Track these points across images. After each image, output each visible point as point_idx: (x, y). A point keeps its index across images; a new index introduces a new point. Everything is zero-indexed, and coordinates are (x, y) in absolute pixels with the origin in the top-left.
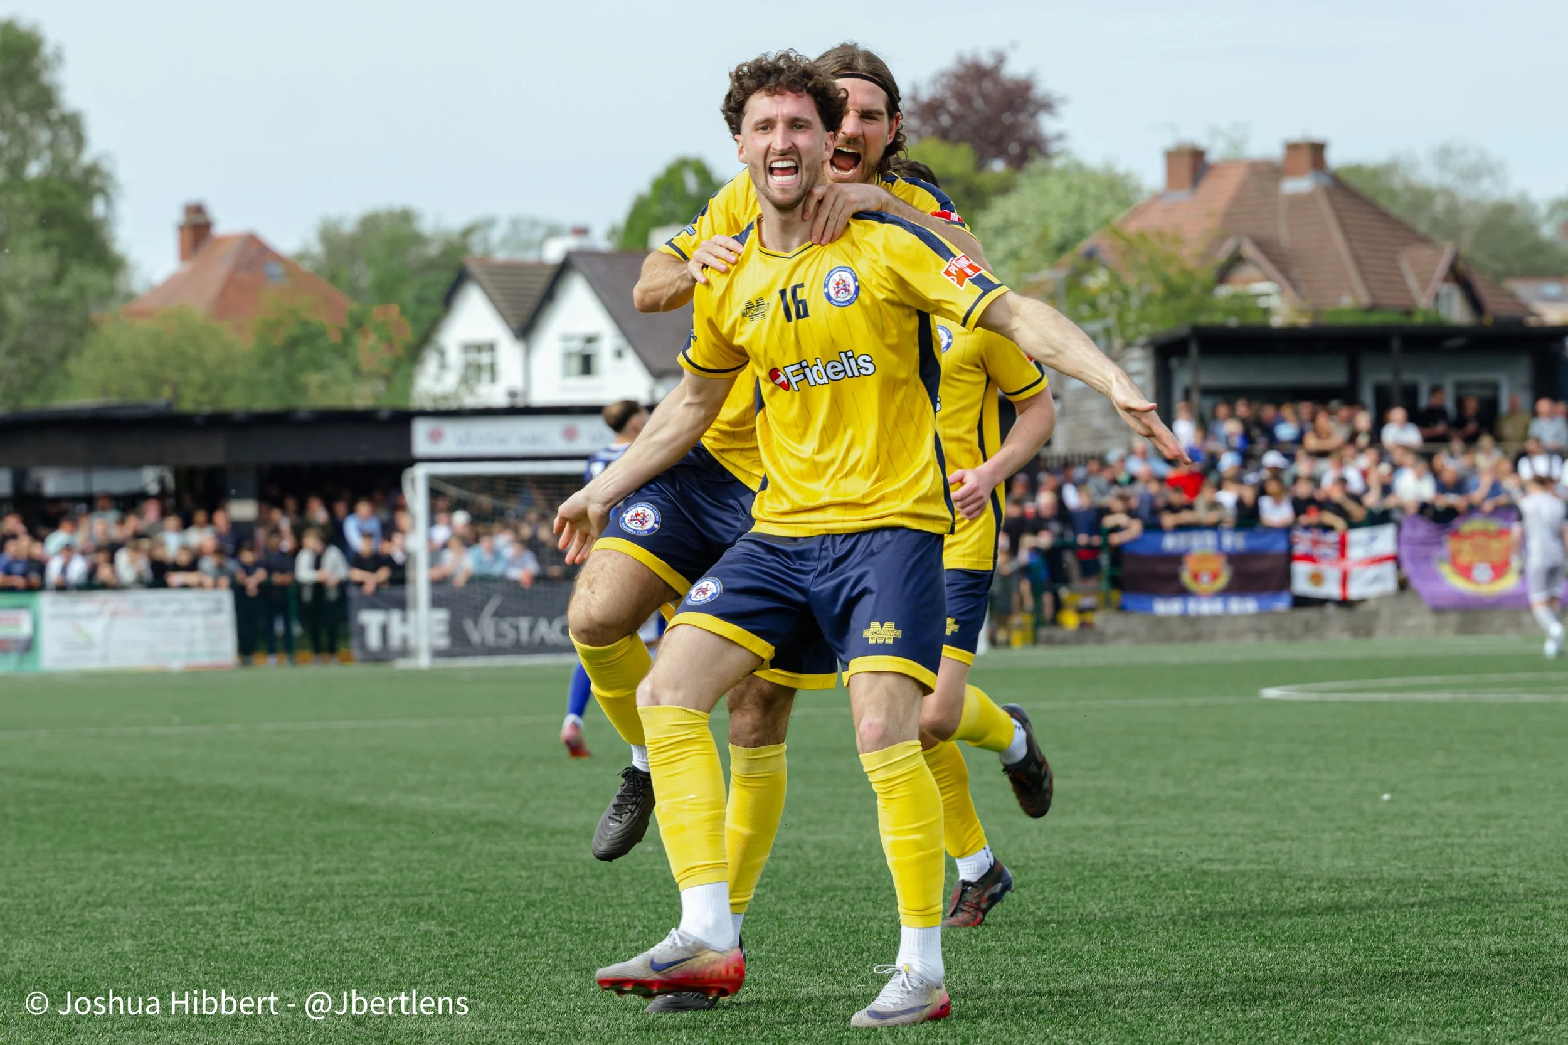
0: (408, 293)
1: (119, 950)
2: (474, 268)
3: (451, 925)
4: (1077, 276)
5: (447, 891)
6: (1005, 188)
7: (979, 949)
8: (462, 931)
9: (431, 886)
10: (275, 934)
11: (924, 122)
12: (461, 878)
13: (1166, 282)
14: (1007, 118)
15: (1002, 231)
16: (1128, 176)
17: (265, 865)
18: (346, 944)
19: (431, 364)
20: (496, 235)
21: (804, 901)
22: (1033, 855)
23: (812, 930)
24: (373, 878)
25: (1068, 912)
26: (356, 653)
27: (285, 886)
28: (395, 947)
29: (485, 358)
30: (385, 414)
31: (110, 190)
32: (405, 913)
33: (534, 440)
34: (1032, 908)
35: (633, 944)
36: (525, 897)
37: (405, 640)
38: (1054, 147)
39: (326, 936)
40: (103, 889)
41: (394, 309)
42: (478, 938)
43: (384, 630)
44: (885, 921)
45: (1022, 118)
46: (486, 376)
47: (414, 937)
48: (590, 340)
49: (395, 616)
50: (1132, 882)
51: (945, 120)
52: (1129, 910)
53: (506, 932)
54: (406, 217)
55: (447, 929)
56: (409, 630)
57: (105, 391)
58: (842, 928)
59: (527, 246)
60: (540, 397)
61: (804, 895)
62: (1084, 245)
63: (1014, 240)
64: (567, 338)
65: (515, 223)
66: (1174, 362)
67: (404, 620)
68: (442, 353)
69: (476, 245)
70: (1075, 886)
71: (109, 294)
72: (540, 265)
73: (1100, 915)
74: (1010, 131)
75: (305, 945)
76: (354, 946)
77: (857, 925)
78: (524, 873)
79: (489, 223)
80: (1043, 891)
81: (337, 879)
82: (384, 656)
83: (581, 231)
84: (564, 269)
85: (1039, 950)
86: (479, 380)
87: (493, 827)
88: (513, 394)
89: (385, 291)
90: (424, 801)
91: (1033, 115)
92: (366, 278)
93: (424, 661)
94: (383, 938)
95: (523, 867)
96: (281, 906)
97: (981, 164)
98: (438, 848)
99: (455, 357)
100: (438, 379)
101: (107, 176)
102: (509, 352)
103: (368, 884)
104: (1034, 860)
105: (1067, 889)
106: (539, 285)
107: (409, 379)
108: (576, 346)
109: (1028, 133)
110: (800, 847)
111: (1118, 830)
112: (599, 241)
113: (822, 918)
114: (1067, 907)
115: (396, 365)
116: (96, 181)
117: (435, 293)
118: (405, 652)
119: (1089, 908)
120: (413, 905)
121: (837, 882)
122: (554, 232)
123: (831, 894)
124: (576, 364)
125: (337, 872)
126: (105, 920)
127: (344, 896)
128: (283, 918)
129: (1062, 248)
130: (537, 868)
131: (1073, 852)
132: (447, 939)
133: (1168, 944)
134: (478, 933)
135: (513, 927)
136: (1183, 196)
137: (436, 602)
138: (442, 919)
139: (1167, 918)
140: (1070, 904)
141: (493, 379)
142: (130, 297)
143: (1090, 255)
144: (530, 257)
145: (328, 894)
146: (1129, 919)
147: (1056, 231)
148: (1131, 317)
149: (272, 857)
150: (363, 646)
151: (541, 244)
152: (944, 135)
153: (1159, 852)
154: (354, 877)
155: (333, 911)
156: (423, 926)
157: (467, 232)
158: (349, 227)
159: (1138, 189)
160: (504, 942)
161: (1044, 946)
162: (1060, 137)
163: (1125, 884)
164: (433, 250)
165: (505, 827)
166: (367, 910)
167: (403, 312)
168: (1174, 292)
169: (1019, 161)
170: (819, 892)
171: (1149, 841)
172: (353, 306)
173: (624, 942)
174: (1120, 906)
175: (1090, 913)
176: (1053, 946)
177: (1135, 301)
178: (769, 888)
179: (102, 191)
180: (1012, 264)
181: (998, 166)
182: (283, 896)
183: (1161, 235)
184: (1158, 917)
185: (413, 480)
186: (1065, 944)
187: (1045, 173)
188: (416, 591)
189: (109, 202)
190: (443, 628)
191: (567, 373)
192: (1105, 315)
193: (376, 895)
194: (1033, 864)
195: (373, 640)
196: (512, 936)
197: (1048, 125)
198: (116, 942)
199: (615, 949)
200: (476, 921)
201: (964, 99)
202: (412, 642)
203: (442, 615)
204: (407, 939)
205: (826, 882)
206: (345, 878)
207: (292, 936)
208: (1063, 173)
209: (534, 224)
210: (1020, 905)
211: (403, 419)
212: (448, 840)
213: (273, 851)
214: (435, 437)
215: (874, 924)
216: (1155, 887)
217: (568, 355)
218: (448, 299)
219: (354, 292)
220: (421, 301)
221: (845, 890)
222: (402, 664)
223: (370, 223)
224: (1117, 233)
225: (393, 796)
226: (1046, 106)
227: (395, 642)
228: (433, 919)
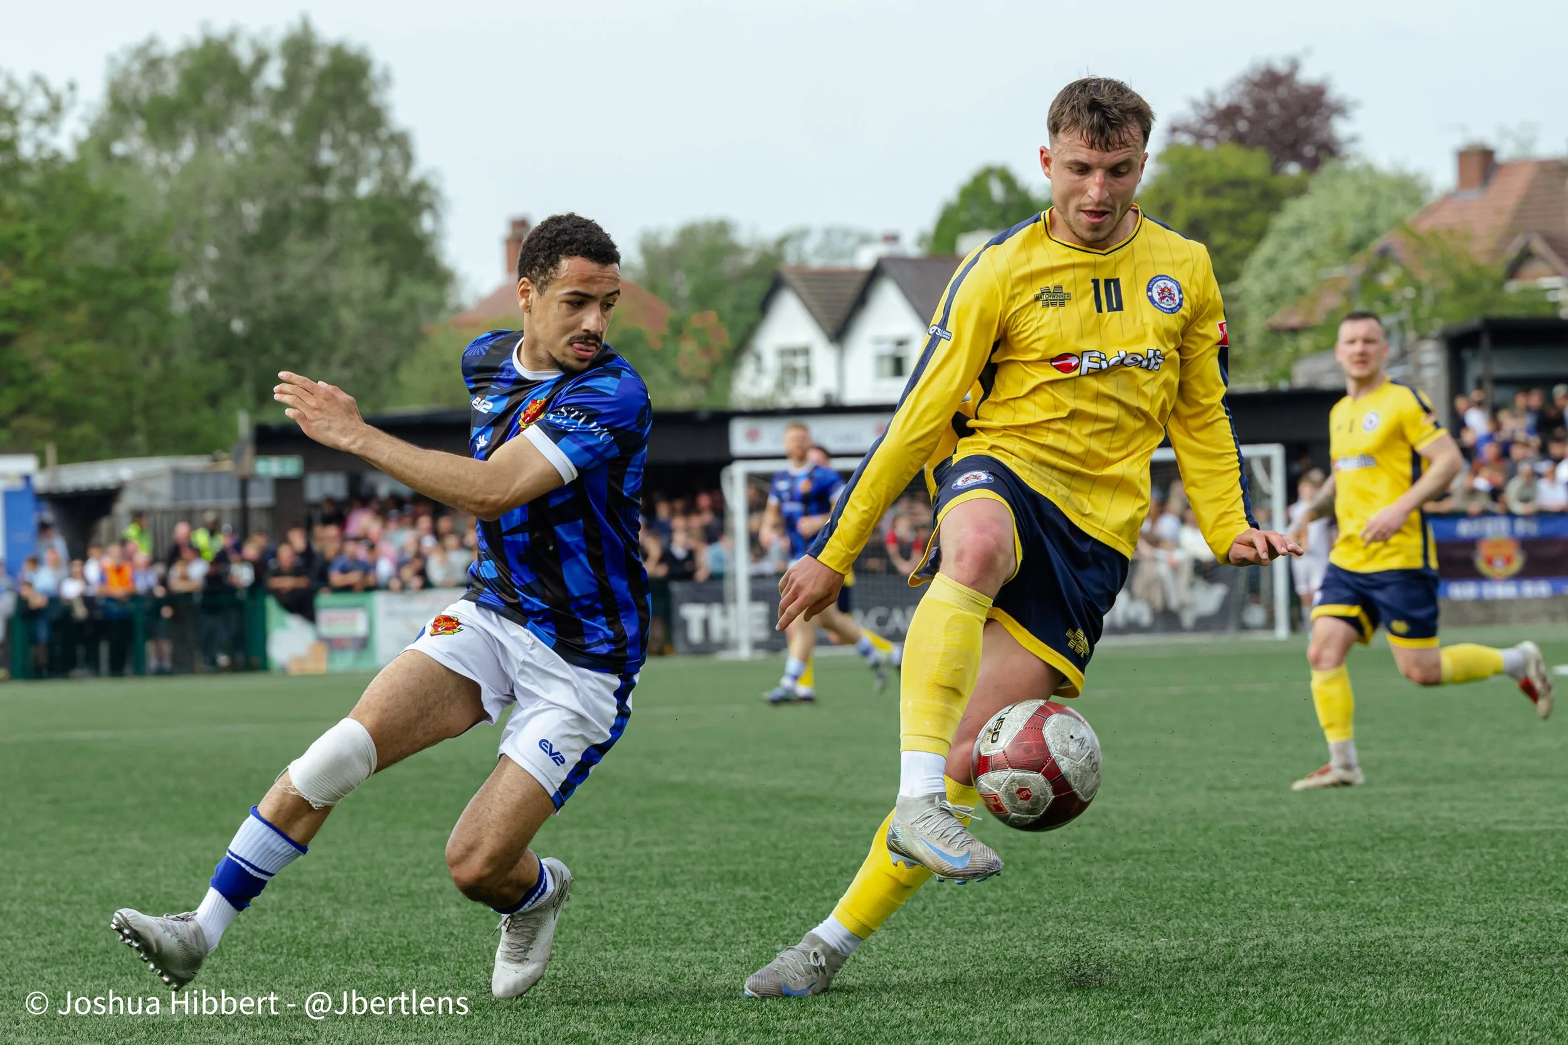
0: (726, 303)
1: (445, 916)
2: (790, 277)
3: (766, 890)
4: (1373, 272)
5: (762, 860)
6: (1299, 190)
7: (1279, 905)
8: (776, 895)
9: (747, 856)
10: (595, 900)
11: (1222, 127)
12: (775, 847)
13: (1458, 278)
14: (1302, 122)
15: (1298, 230)
16: (1418, 176)
17: (587, 838)
18: (663, 909)
19: (748, 369)
20: (810, 245)
21: (1109, 863)
22: (1333, 820)
23: (1116, 889)
24: (691, 848)
25: (1366, 870)
26: (680, 645)
27: (606, 857)
28: (710, 911)
29: (799, 362)
30: (703, 416)
31: (438, 206)
32: (721, 879)
33: (848, 438)
34: (1332, 867)
35: (944, 905)
36: (837, 864)
37: (725, 632)
38: (1349, 149)
39: (645, 902)
40: (430, 862)
41: (712, 316)
42: (792, 901)
43: (706, 624)
44: (1188, 881)
45: (1315, 121)
46: (801, 379)
47: (729, 901)
48: (901, 343)
49: (716, 611)
50: (1428, 842)
51: (1242, 126)
52: (1426, 868)
53: (819, 895)
54: (722, 228)
55: (762, 893)
56: (730, 623)
57: (435, 396)
58: (1146, 887)
59: (841, 255)
60: (854, 396)
61: (1109, 859)
62: (1376, 244)
63: (1310, 241)
64: (878, 341)
65: (828, 233)
66: (1467, 354)
67: (725, 614)
68: (759, 358)
69: (791, 257)
70: (1373, 847)
71: (438, 306)
72: (853, 272)
73: (1398, 872)
74: (1305, 135)
75: (624, 910)
76: (672, 910)
77: (1161, 884)
78: (837, 842)
79: (803, 234)
80: (1342, 852)
81: (656, 850)
82: (707, 647)
83: (892, 238)
84: (875, 275)
85: (1339, 906)
86: (795, 383)
87: (808, 802)
88: (828, 396)
89: (703, 299)
90: (740, 779)
91: (1328, 118)
92: (685, 289)
93: (744, 652)
94: (699, 903)
95: (837, 837)
96: (601, 875)
97: (1276, 168)
98: (755, 822)
99: (771, 361)
100: (754, 383)
101: (436, 192)
102: (823, 356)
103: (687, 854)
104: (1335, 824)
105: (1366, 849)
106: (851, 291)
107: (728, 383)
108: (888, 349)
109: (1321, 136)
110: (1105, 815)
111: (1415, 796)
112: (910, 247)
113: (1126, 879)
114: (1366, 866)
115: (714, 369)
116: (424, 197)
117: (752, 301)
118: (724, 645)
119: (1386, 867)
120: (730, 872)
121: (1140, 846)
122: (865, 240)
123: (1136, 857)
124: (888, 366)
125: (656, 844)
126: (432, 890)
127: (662, 865)
128: (603, 886)
129: (1357, 246)
130: (850, 838)
131: (1371, 815)
132: (762, 902)
133: (1465, 898)
134: (791, 896)
135: (825, 891)
136: (1473, 196)
137: (756, 596)
138: (756, 884)
139: (1463, 874)
140: (1368, 863)
141: (808, 382)
142: (459, 309)
143: (1384, 254)
144: (843, 264)
145: (647, 862)
146: (1426, 875)
147: (1351, 230)
148: (1424, 311)
149: (593, 832)
150: (686, 639)
151: (852, 253)
152: (1240, 139)
153: (1455, 815)
154: (672, 848)
155: (652, 879)
156: (738, 892)
157: (782, 242)
158: (667, 240)
159: (1428, 189)
160: (816, 904)
161: (1343, 901)
162: (1353, 139)
163: (1421, 844)
164: (749, 260)
165: (820, 801)
166: (685, 878)
167: (721, 317)
168: (1464, 288)
169: (1312, 165)
170: (1124, 856)
171: (1446, 805)
172: (670, 313)
173: (934, 903)
174: (1417, 864)
175: (1387, 872)
176: (1352, 901)
177: (1428, 296)
178: (1075, 852)
179: (430, 206)
180: (1309, 264)
181: (1293, 169)
182: (603, 866)
183: (1451, 232)
184: (1456, 873)
185: (731, 478)
186: (1363, 899)
187: (1338, 174)
188: (735, 584)
189: (437, 217)
190: (762, 621)
191: (880, 375)
192: (1398, 309)
193: (693, 864)
194: (1332, 827)
195: (695, 633)
196: (825, 899)
197: (1341, 128)
198: (441, 909)
199: (924, 909)
200: (791, 886)
201: (1260, 105)
202: (733, 635)
203: (761, 608)
204: (722, 903)
205: (1131, 845)
206: (663, 850)
207: (612, 902)
208: (1354, 175)
209: (847, 233)
210: (1320, 864)
211: (722, 420)
212: (765, 814)
213: (596, 826)
214: (753, 436)
215: (1178, 885)
216: (1452, 847)
217: (880, 358)
218: (764, 306)
219: (673, 300)
220: (737, 309)
221: (1148, 853)
222: (724, 656)
223: (688, 234)
224: (1410, 232)
225: (712, 774)
226: (1339, 110)
227: (716, 634)
228: (749, 884)
